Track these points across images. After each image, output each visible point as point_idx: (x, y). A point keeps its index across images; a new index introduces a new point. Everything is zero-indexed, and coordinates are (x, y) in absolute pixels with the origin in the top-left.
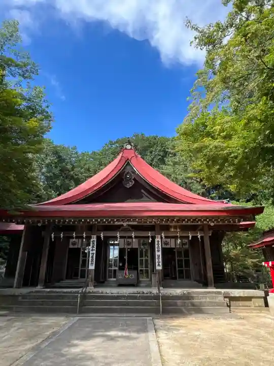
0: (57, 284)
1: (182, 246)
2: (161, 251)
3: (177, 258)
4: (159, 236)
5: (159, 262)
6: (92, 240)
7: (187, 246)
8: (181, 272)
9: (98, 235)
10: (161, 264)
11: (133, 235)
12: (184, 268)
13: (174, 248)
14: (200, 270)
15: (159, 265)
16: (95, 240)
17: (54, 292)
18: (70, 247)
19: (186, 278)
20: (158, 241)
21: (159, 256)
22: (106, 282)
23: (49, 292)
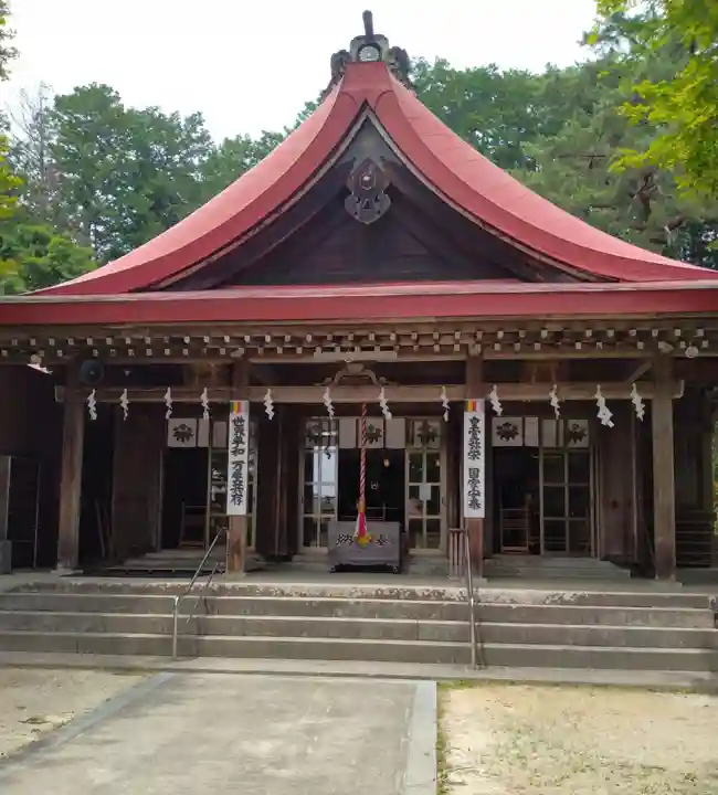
0: (132, 563)
1: (566, 441)
2: (482, 457)
3: (541, 485)
4: (480, 403)
5: (475, 494)
6: (233, 416)
7: (583, 443)
8: (555, 531)
9: (257, 400)
10: (481, 499)
11: (383, 399)
12: (567, 518)
13: (535, 450)
14: (626, 524)
15: (474, 504)
16: (246, 417)
17: (102, 589)
18: (169, 445)
19: (572, 549)
20: (475, 421)
21: (474, 473)
22: (296, 558)
23: (85, 588)
